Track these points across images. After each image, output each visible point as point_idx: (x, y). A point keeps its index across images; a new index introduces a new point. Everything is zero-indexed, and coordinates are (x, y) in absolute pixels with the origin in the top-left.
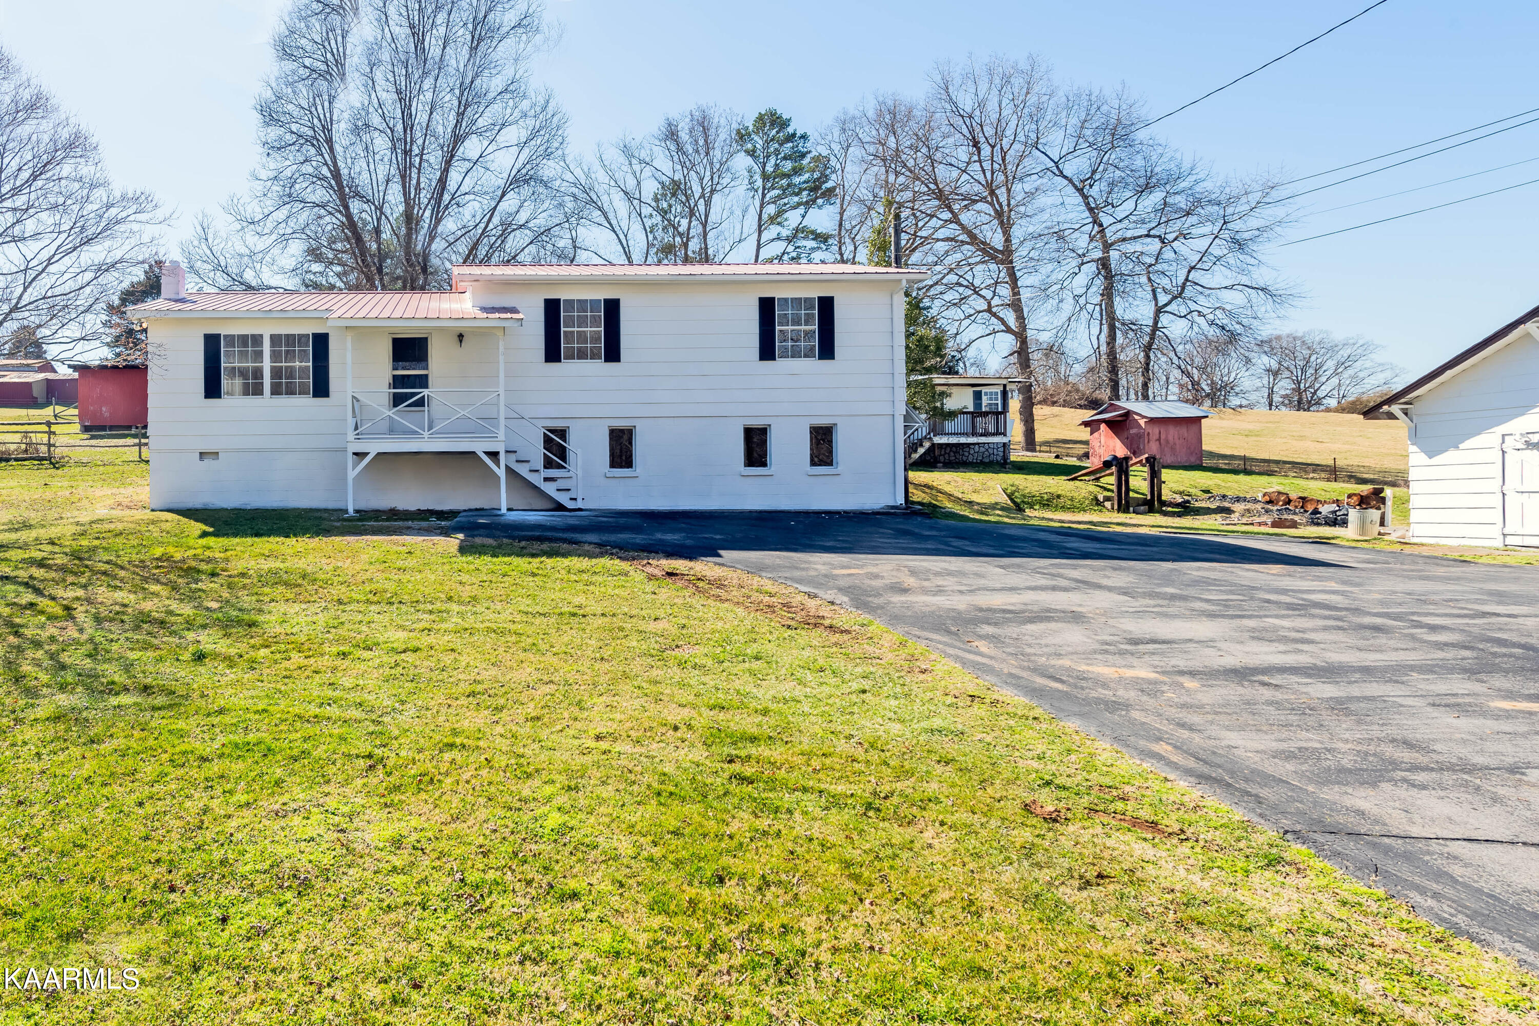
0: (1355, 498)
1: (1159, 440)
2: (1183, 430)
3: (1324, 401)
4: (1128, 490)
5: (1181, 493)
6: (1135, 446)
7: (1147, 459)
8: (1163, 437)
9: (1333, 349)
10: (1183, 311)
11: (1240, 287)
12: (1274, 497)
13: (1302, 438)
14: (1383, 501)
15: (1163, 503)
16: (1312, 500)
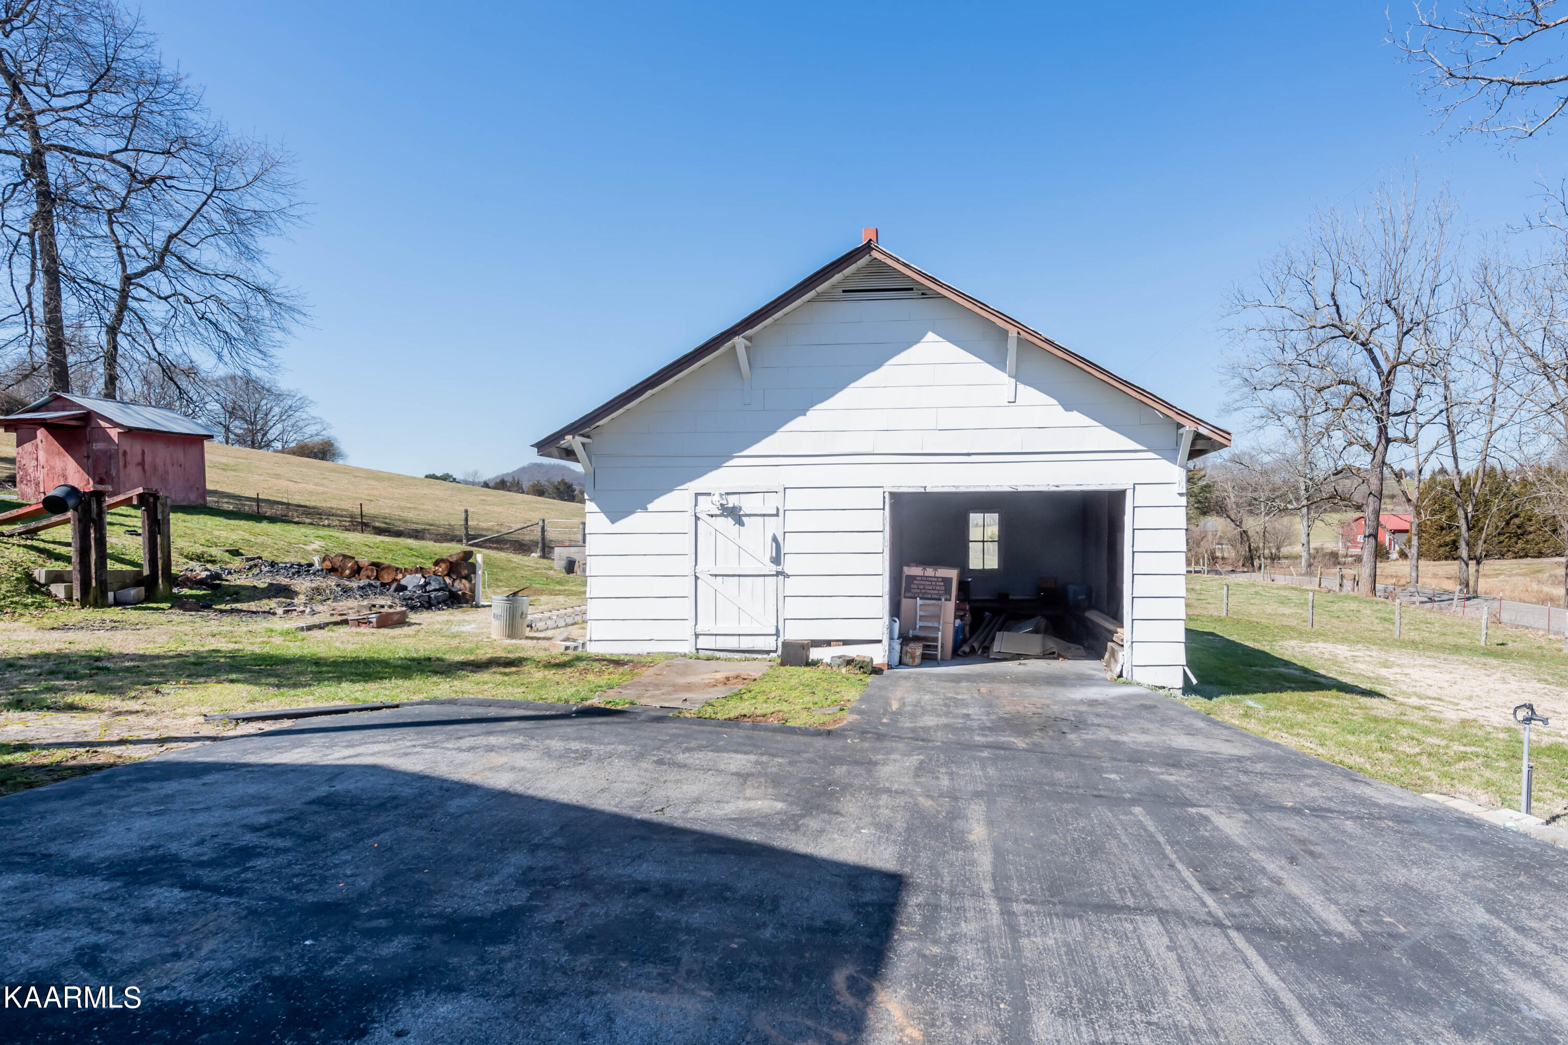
0: (443, 566)
1: (142, 464)
2: (179, 453)
3: (273, 444)
4: (103, 556)
5: (199, 558)
6: (102, 471)
7: (140, 496)
8: (148, 460)
9: (279, 397)
10: (166, 290)
11: (235, 281)
12: (338, 562)
13: (277, 476)
14: (473, 568)
15: (173, 580)
16: (389, 567)
